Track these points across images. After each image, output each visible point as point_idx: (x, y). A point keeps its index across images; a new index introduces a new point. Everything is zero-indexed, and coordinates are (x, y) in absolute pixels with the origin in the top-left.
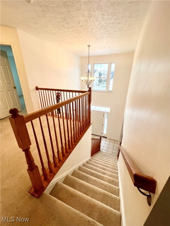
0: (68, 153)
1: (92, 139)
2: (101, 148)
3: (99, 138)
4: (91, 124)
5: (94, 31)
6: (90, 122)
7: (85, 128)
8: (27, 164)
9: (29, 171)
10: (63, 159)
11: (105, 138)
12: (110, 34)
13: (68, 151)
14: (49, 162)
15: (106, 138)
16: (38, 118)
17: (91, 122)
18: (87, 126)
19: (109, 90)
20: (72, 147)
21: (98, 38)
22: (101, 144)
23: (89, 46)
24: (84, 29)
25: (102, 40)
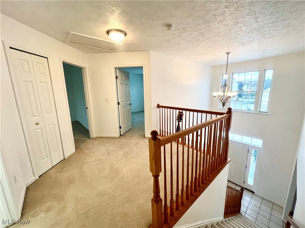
0: (193, 196)
1: (228, 187)
2: (241, 209)
3: (239, 189)
4: (228, 161)
5: (238, 37)
6: (226, 159)
7: (219, 166)
8: (154, 192)
9: (154, 203)
10: (187, 203)
11: (251, 194)
12: (265, 35)
13: (194, 194)
14: (172, 199)
15: (253, 192)
16: (170, 143)
17: (229, 159)
18: (221, 164)
19: (261, 111)
20: (200, 190)
21: (244, 43)
22: (243, 202)
23: (228, 54)
24: (224, 37)
25: (251, 44)
